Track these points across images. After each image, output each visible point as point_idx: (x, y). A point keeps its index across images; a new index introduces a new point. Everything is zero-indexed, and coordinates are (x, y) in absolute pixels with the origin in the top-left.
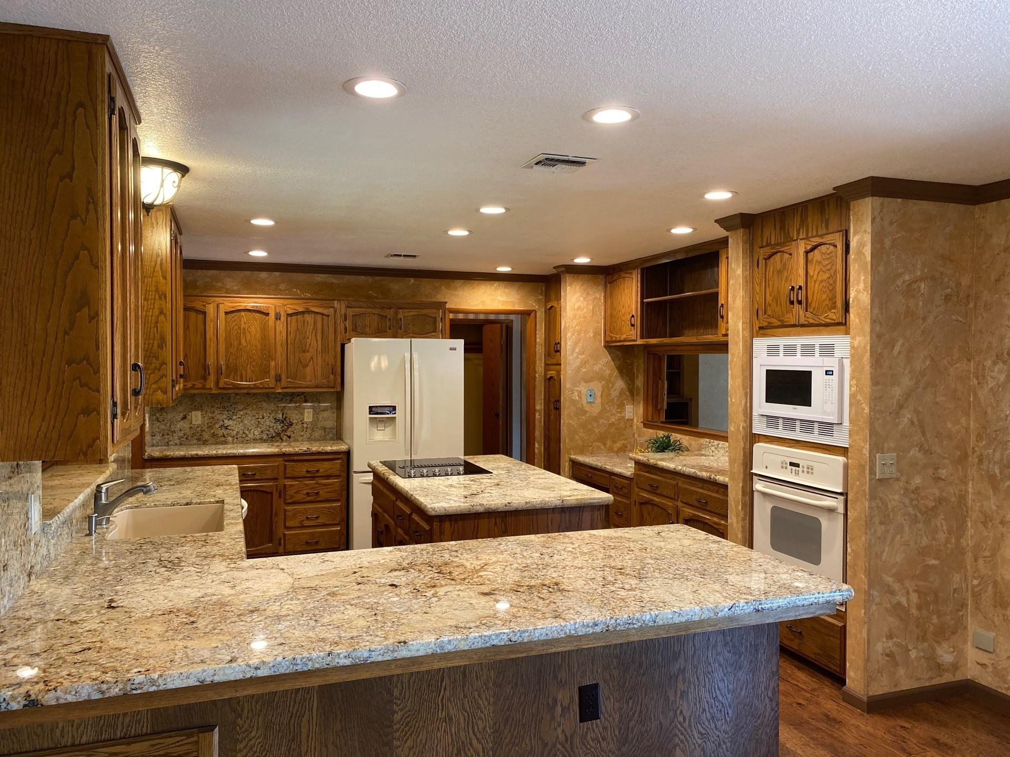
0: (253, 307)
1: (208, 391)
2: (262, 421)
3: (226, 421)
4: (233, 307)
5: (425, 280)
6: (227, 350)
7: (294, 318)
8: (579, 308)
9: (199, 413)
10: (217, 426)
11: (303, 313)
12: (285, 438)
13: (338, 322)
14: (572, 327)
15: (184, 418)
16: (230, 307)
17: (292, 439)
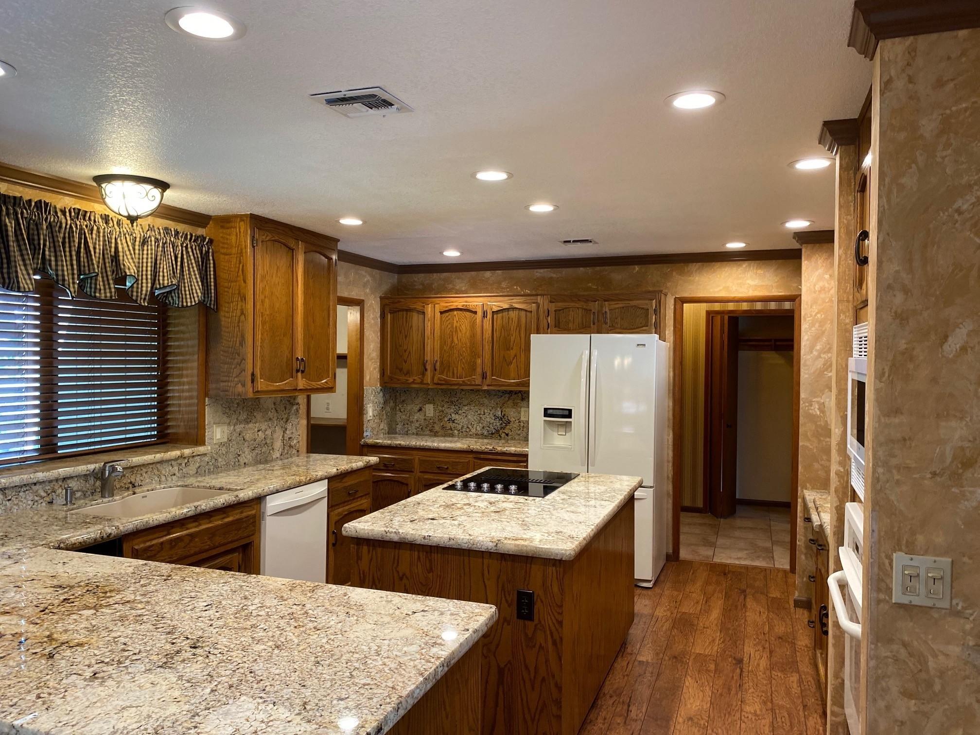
0: (463, 306)
1: (425, 386)
2: (483, 417)
3: (453, 415)
4: (447, 307)
5: (652, 267)
6: (441, 348)
7: (500, 315)
8: (822, 289)
9: (431, 406)
10: (446, 419)
11: (508, 309)
12: (503, 435)
13: (541, 318)
14: (811, 316)
15: (420, 410)
16: (444, 307)
17: (510, 437)
